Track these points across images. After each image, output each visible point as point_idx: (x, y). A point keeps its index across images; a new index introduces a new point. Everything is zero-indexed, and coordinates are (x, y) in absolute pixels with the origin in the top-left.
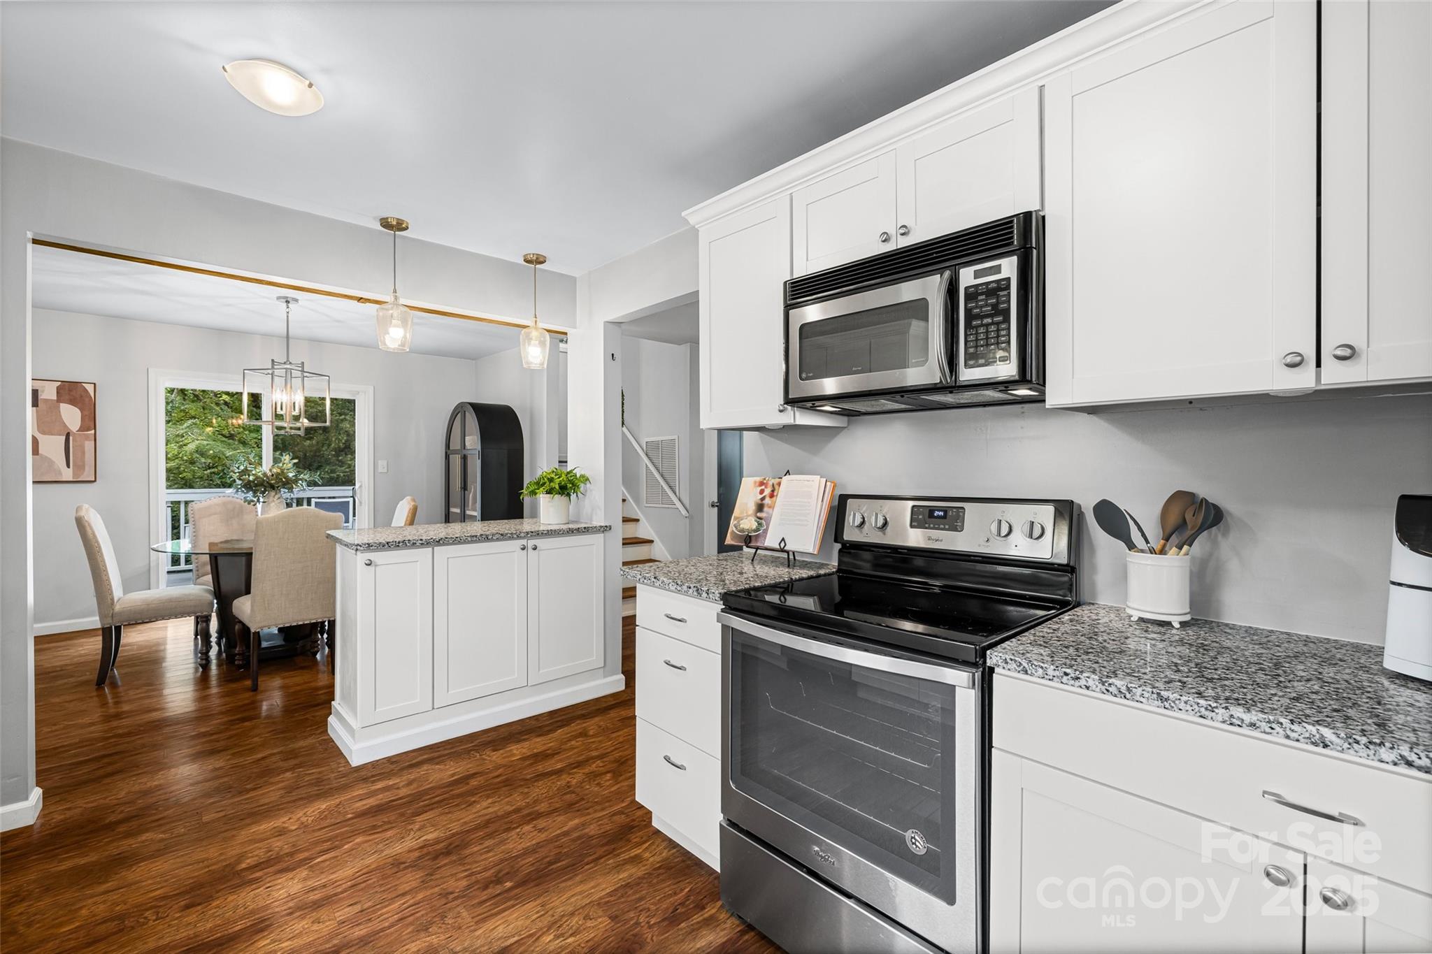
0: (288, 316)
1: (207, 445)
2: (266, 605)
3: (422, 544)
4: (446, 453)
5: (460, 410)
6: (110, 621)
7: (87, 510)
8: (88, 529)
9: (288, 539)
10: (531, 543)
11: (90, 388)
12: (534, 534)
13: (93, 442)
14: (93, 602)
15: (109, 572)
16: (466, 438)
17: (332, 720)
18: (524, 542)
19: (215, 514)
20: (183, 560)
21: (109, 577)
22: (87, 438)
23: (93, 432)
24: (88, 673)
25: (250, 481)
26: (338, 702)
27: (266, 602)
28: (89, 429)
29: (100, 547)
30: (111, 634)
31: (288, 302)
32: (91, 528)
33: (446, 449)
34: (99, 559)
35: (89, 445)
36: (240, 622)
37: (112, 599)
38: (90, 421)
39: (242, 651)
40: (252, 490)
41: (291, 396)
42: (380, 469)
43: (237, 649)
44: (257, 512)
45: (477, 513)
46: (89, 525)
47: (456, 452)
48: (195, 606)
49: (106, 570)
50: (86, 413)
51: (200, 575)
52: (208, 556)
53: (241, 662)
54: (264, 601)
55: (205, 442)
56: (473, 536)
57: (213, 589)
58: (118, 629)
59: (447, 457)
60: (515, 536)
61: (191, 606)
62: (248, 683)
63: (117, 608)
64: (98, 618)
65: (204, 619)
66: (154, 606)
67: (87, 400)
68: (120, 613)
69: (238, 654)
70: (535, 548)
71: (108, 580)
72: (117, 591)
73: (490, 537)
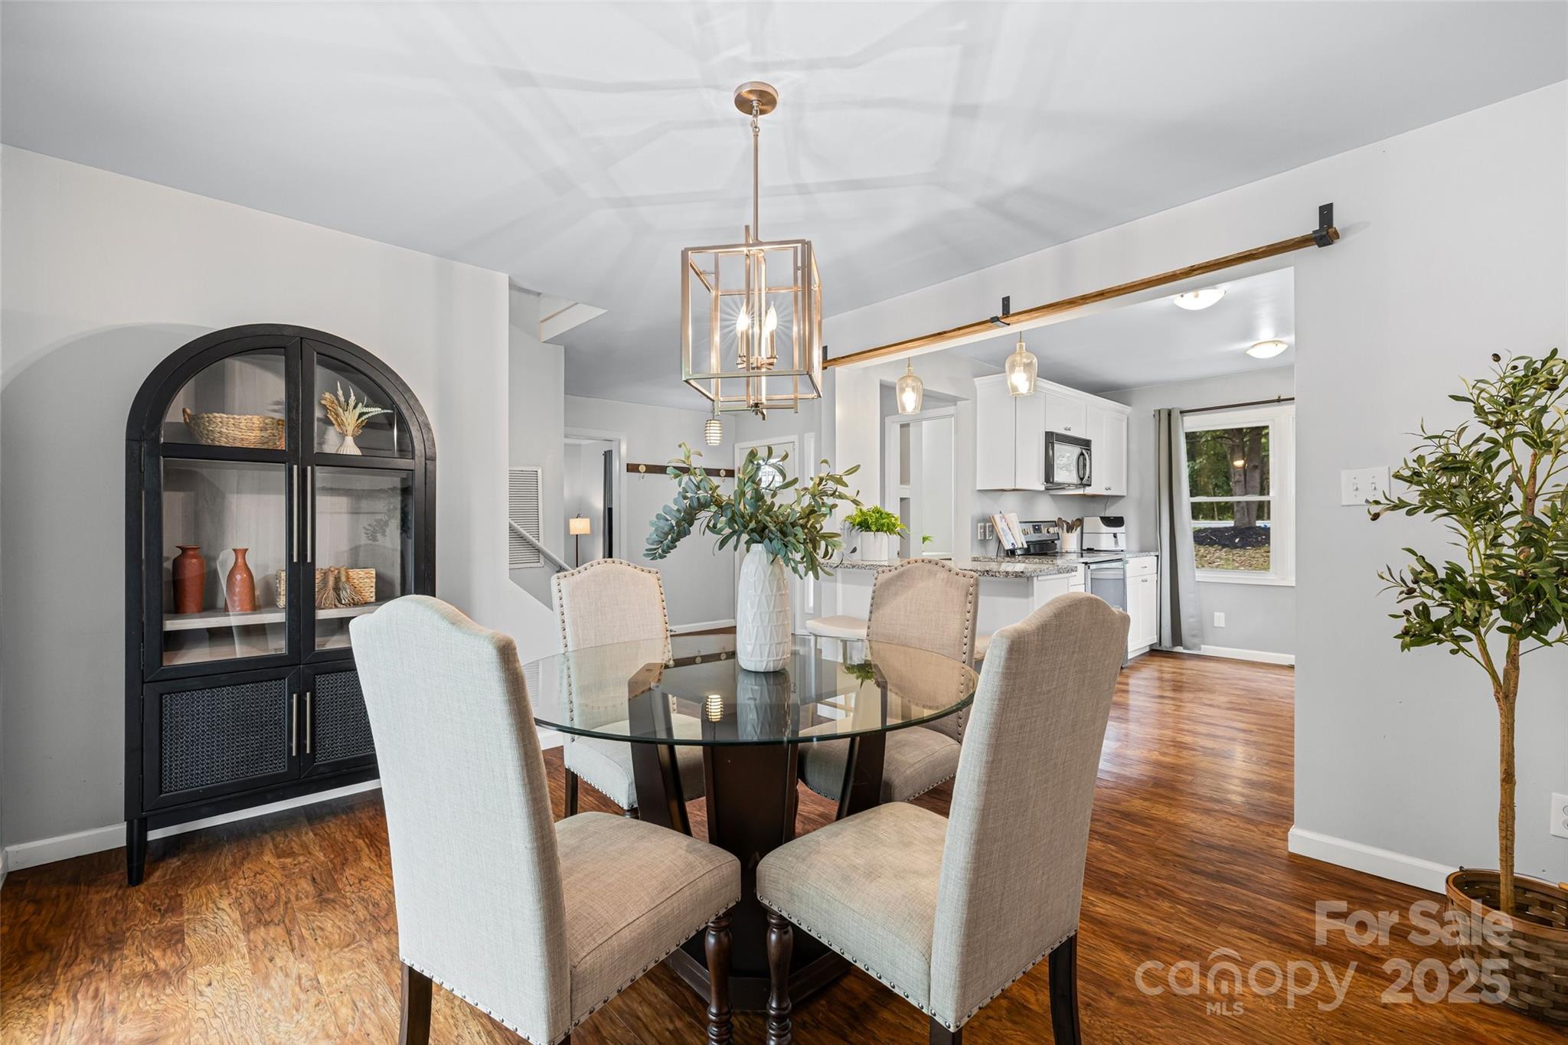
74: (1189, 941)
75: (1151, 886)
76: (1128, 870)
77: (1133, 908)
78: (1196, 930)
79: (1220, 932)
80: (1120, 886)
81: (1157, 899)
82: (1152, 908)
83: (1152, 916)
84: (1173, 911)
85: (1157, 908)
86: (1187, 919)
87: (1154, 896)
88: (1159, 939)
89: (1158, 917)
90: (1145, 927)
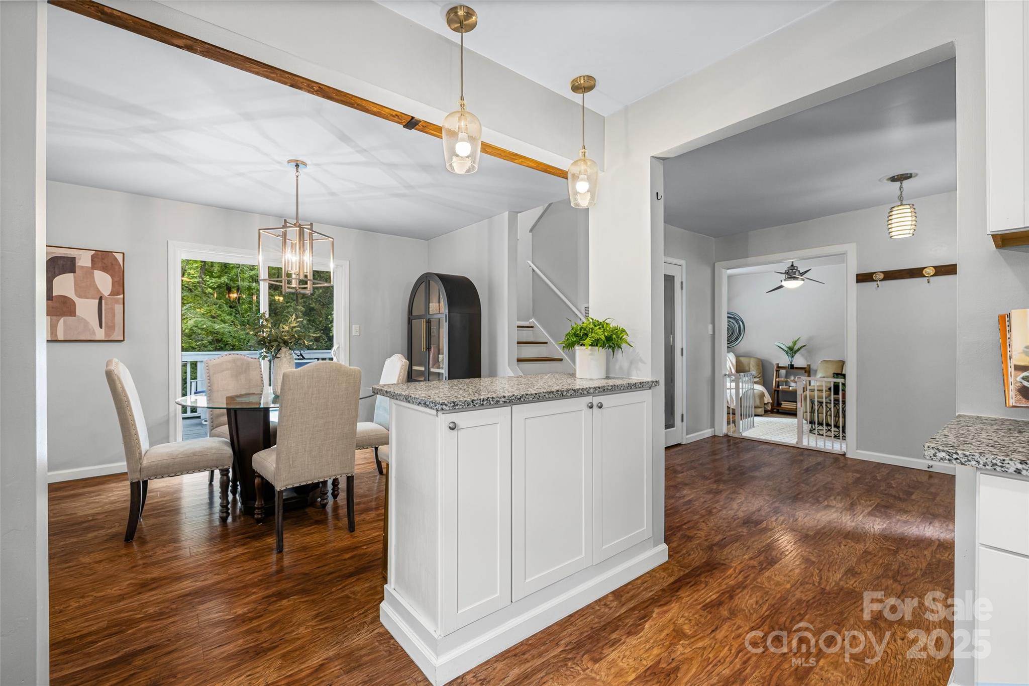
0: (297, 180)
1: (201, 321)
2: (291, 462)
3: (505, 402)
4: (409, 318)
5: (425, 280)
6: (139, 476)
7: (117, 364)
8: (118, 382)
9: (312, 394)
10: (596, 400)
11: (119, 257)
12: (601, 390)
13: (122, 305)
14: (121, 448)
15: (137, 426)
16: (430, 304)
17: (384, 605)
18: (589, 399)
19: (227, 370)
20: (189, 410)
21: (137, 432)
22: (117, 301)
23: (121, 296)
24: (117, 524)
25: (264, 337)
26: (393, 587)
27: (291, 460)
28: (118, 294)
29: (128, 401)
30: (139, 490)
31: (297, 166)
32: (121, 382)
33: (409, 315)
34: (128, 413)
35: (118, 308)
36: (260, 476)
37: (140, 454)
38: (119, 287)
39: (262, 505)
40: (266, 347)
41: (300, 257)
42: (354, 334)
43: (257, 503)
44: (261, 368)
45: (444, 371)
46: (119, 379)
47: (419, 317)
48: (217, 460)
49: (134, 425)
50: (116, 279)
51: (215, 426)
52: (225, 410)
53: (260, 516)
54: (289, 459)
55: (200, 319)
56: (550, 393)
57: (229, 441)
58: (145, 483)
59: (410, 322)
60: (586, 393)
61: (213, 460)
62: (272, 541)
63: (145, 462)
64: (125, 463)
65: (225, 473)
66: (179, 460)
67: (117, 267)
68: (148, 468)
69: (258, 508)
70: (600, 406)
71: (137, 434)
72: (144, 444)
73: (565, 394)
74: (122, 603)
75: (171, 614)
76: (198, 612)
77: (170, 595)
78: (121, 611)
79: (104, 621)
80: (191, 600)
81: (160, 609)
82: (158, 603)
83: (154, 600)
84: (143, 611)
85: (155, 606)
86: (131, 613)
87: (164, 610)
88: (140, 593)
89: (150, 601)
90: (153, 593)
